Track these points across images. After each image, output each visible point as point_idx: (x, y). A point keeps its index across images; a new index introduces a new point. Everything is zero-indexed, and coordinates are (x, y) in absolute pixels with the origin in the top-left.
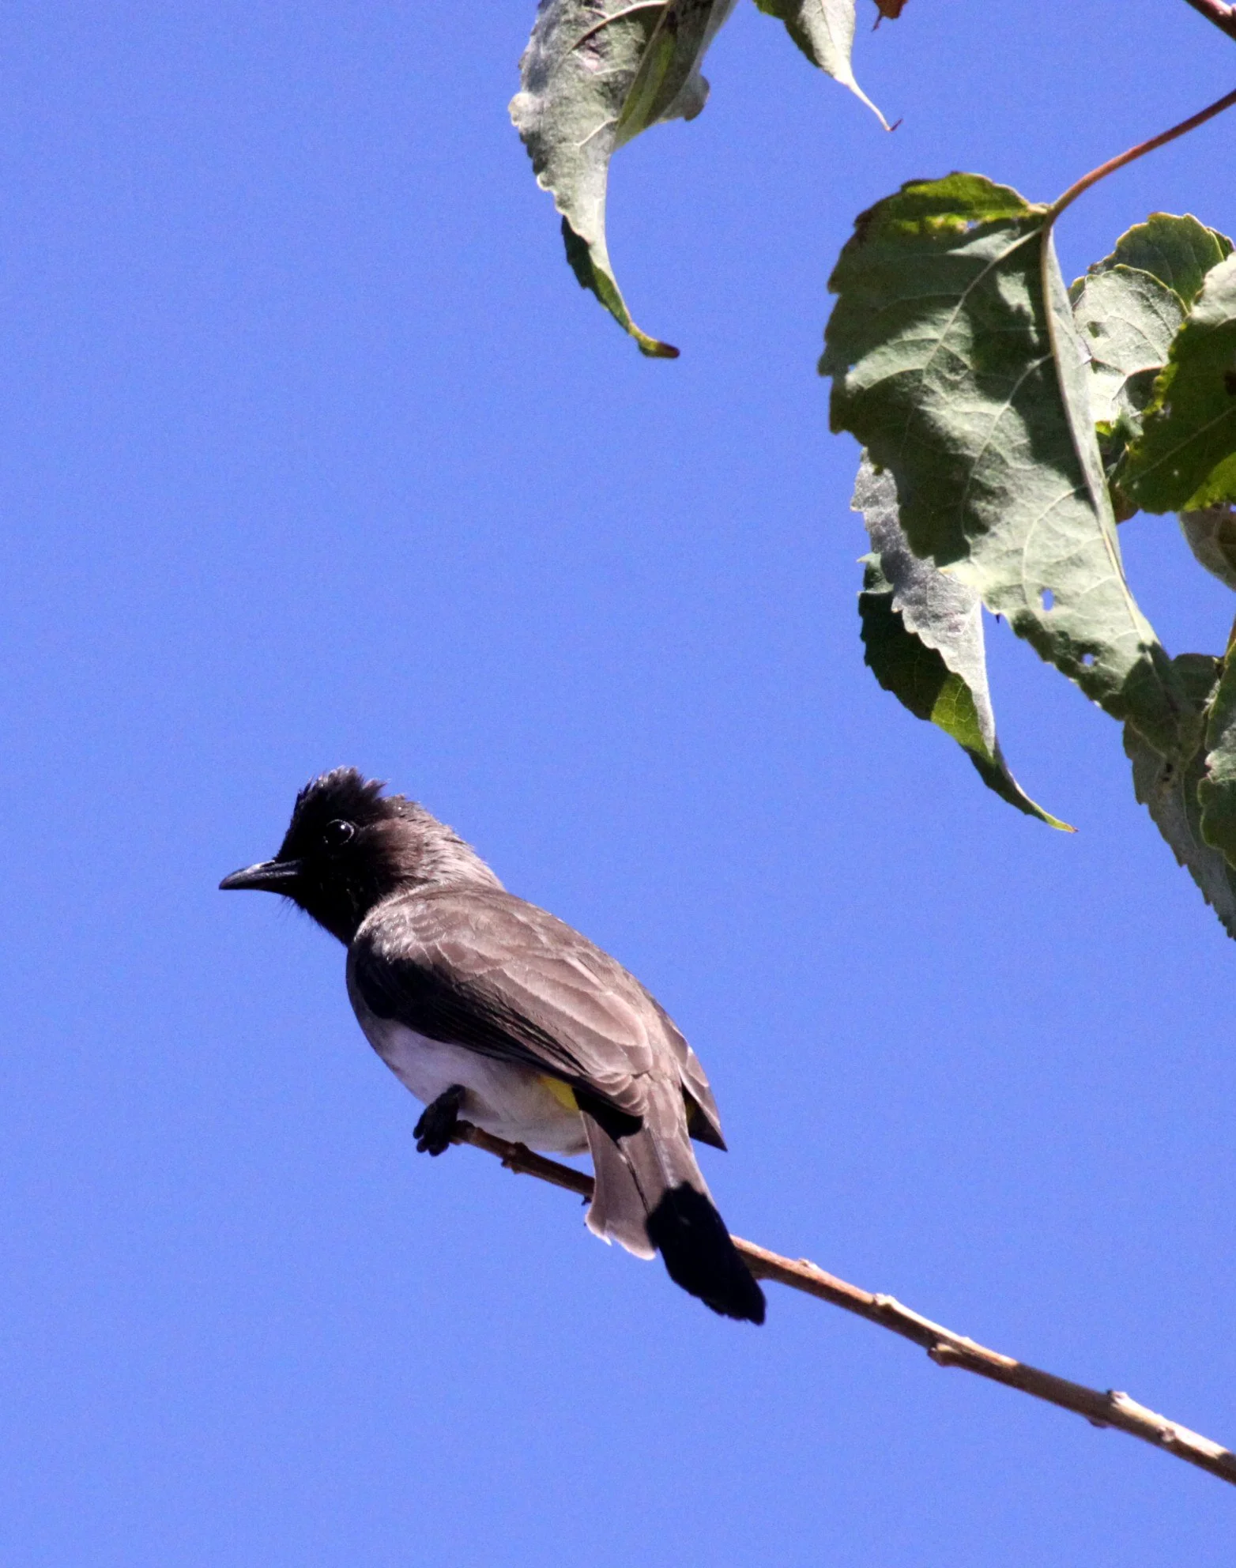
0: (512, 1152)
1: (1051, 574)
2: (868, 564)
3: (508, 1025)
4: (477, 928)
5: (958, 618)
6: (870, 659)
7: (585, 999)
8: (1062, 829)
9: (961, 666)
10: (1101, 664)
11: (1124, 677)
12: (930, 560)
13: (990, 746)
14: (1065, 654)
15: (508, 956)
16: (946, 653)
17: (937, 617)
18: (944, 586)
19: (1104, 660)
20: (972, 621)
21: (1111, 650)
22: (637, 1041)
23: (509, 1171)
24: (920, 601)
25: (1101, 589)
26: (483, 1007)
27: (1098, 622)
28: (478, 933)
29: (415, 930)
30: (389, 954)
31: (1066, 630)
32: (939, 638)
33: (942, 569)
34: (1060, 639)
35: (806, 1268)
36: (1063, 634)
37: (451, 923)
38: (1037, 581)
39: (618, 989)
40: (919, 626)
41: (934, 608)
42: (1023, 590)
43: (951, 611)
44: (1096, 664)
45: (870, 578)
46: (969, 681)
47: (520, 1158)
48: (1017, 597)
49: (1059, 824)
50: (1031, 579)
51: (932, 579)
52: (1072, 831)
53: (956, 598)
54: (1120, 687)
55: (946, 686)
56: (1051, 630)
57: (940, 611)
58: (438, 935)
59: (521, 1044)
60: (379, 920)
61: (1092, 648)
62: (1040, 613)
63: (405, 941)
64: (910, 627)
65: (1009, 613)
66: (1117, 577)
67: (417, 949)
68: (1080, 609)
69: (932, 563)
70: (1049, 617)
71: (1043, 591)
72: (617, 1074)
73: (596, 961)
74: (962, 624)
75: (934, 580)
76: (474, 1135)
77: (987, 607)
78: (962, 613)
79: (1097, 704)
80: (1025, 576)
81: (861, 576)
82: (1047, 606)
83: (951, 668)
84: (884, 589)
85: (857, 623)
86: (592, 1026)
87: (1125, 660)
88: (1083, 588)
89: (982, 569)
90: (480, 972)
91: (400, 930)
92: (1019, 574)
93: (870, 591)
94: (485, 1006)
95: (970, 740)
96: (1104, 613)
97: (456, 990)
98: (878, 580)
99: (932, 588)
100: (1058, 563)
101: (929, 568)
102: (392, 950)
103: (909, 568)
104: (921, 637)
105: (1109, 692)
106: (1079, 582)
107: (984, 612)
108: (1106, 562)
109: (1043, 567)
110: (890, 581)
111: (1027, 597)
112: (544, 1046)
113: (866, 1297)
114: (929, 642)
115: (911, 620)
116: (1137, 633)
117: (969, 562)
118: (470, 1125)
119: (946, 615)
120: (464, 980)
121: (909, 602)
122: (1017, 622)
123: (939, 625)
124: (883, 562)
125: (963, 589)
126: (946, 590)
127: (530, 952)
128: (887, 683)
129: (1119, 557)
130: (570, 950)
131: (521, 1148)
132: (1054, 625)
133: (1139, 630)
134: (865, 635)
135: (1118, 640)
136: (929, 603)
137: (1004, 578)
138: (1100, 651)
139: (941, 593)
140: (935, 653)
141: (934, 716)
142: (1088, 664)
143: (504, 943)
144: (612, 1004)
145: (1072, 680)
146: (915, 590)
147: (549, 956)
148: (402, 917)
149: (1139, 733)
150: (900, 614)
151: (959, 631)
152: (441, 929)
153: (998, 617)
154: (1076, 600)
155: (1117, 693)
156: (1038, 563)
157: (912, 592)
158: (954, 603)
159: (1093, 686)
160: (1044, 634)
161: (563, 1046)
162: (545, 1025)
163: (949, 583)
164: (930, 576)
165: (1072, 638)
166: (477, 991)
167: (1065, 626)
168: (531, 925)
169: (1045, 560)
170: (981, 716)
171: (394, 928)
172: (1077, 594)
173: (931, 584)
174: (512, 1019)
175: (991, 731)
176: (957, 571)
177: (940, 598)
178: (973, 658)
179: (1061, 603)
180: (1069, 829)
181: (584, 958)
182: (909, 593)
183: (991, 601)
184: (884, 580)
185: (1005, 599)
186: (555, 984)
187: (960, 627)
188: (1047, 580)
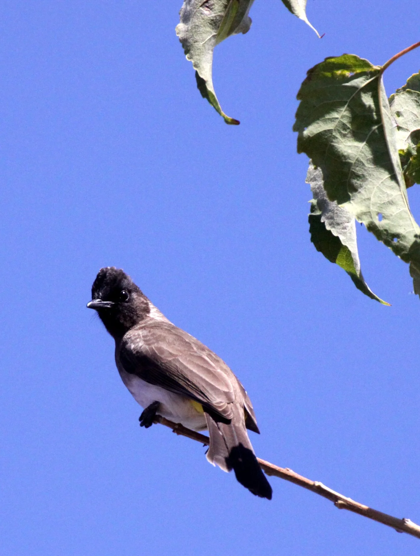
0: (177, 427)
1: (382, 208)
2: (312, 203)
3: (180, 380)
4: (169, 342)
5: (346, 224)
6: (313, 239)
7: (209, 372)
8: (385, 305)
9: (347, 243)
10: (401, 242)
11: (409, 247)
12: (336, 202)
13: (358, 273)
14: (386, 238)
15: (181, 354)
16: (342, 238)
17: (338, 224)
18: (341, 212)
19: (402, 240)
20: (352, 226)
21: (404, 237)
22: (229, 390)
23: (175, 434)
24: (332, 218)
25: (400, 214)
26: (171, 373)
27: (399, 226)
28: (169, 344)
29: (144, 341)
30: (134, 349)
31: (387, 229)
32: (339, 232)
33: (340, 206)
34: (385, 232)
35: (288, 472)
36: (386, 230)
37: (158, 339)
38: (376, 210)
39: (222, 369)
40: (331, 227)
41: (337, 221)
42: (371, 213)
43: (343, 222)
44: (398, 242)
45: (313, 209)
46: (350, 248)
47: (180, 429)
48: (368, 216)
49: (384, 303)
50: (373, 209)
51: (336, 209)
52: (389, 305)
53: (345, 217)
54: (408, 250)
55: (342, 250)
56: (382, 229)
57: (340, 222)
58: (153, 343)
59: (185, 388)
60: (130, 335)
61: (397, 236)
62: (377, 222)
63: (140, 344)
64: (328, 228)
65: (365, 222)
66: (406, 209)
67: (145, 348)
68: (392, 221)
69: (336, 203)
70: (381, 224)
71: (378, 214)
72: (221, 402)
73: (213, 357)
74: (348, 226)
75: (337, 210)
76: (162, 420)
77: (357, 220)
78: (347, 222)
79: (399, 257)
80: (371, 208)
81: (309, 208)
82: (380, 220)
83: (343, 243)
84: (318, 213)
85: (308, 226)
86: (212, 383)
87: (409, 241)
88: (394, 213)
89: (355, 205)
90: (170, 359)
91: (138, 340)
92: (369, 207)
93: (313, 214)
94: (172, 372)
95: (351, 270)
96: (401, 222)
97: (160, 366)
98: (316, 209)
99: (337, 213)
100: (384, 203)
101: (335, 205)
102: (135, 347)
103: (328, 206)
104: (332, 232)
105: (404, 252)
106: (392, 211)
107: (356, 222)
108: (402, 203)
109: (378, 205)
110: (320, 210)
111: (372, 216)
112: (194, 389)
113: (311, 482)
114: (335, 234)
115: (328, 225)
116: (414, 230)
117: (350, 203)
118: (161, 417)
119: (341, 223)
120: (163, 362)
121: (328, 218)
122: (368, 226)
123: (339, 227)
124: (318, 203)
125: (348, 213)
126: (341, 214)
127: (189, 353)
128: (319, 249)
129: (408, 201)
130: (204, 353)
131: (180, 425)
132: (382, 227)
133: (415, 229)
134: (311, 231)
135: (407, 233)
136: (335, 219)
137: (364, 209)
138: (400, 237)
139: (340, 215)
140: (338, 238)
141: (337, 261)
142: (395, 242)
143: (179, 348)
144: (220, 375)
145: (389, 248)
146: (330, 214)
147: (195, 354)
148: (139, 335)
149: (415, 268)
150: (324, 223)
151: (346, 229)
152: (154, 341)
153: (361, 224)
154: (391, 218)
155: (406, 253)
156: (376, 203)
157: (329, 215)
158: (345, 219)
159: (397, 250)
160: (379, 230)
161: (201, 390)
162: (194, 382)
163: (343, 211)
164: (336, 208)
165: (389, 232)
166: (169, 366)
167: (387, 227)
168: (190, 342)
169: (379, 202)
170: (355, 262)
171: (136, 339)
172: (391, 215)
173: (336, 211)
174: (182, 378)
175: (359, 267)
176: (346, 206)
177: (339, 217)
178: (352, 240)
179: (385, 219)
180: (388, 304)
181: (209, 355)
182: (327, 215)
183: (359, 218)
184: (318, 210)
185: (364, 217)
186: (198, 366)
187: (347, 228)
188: (380, 210)
